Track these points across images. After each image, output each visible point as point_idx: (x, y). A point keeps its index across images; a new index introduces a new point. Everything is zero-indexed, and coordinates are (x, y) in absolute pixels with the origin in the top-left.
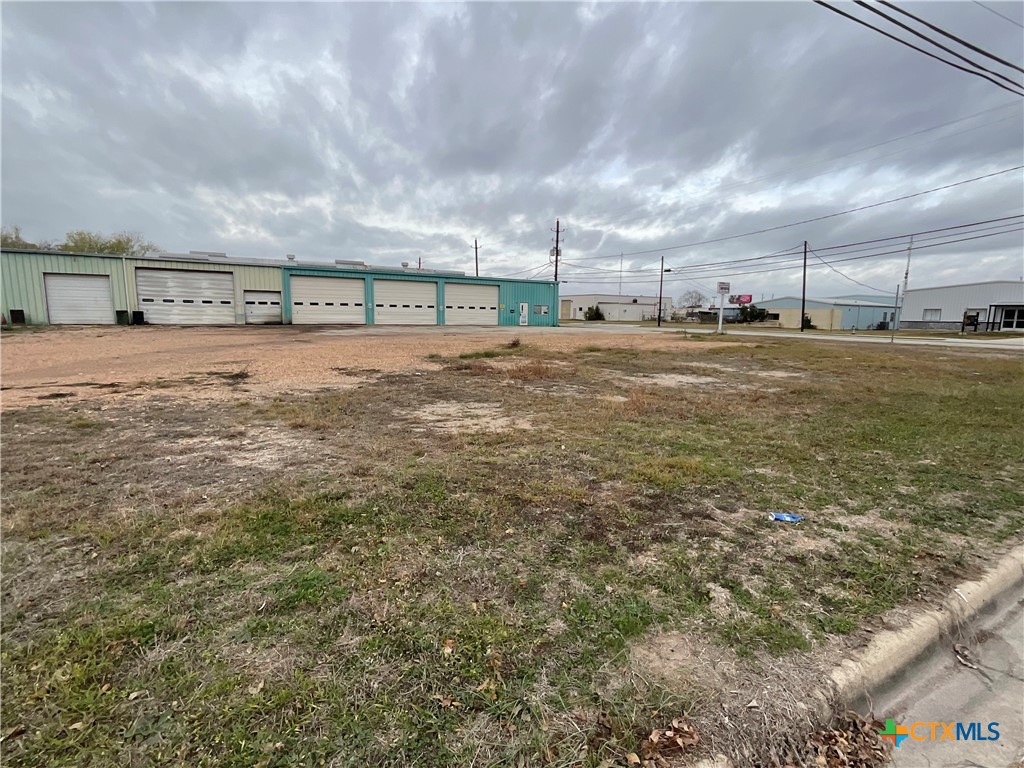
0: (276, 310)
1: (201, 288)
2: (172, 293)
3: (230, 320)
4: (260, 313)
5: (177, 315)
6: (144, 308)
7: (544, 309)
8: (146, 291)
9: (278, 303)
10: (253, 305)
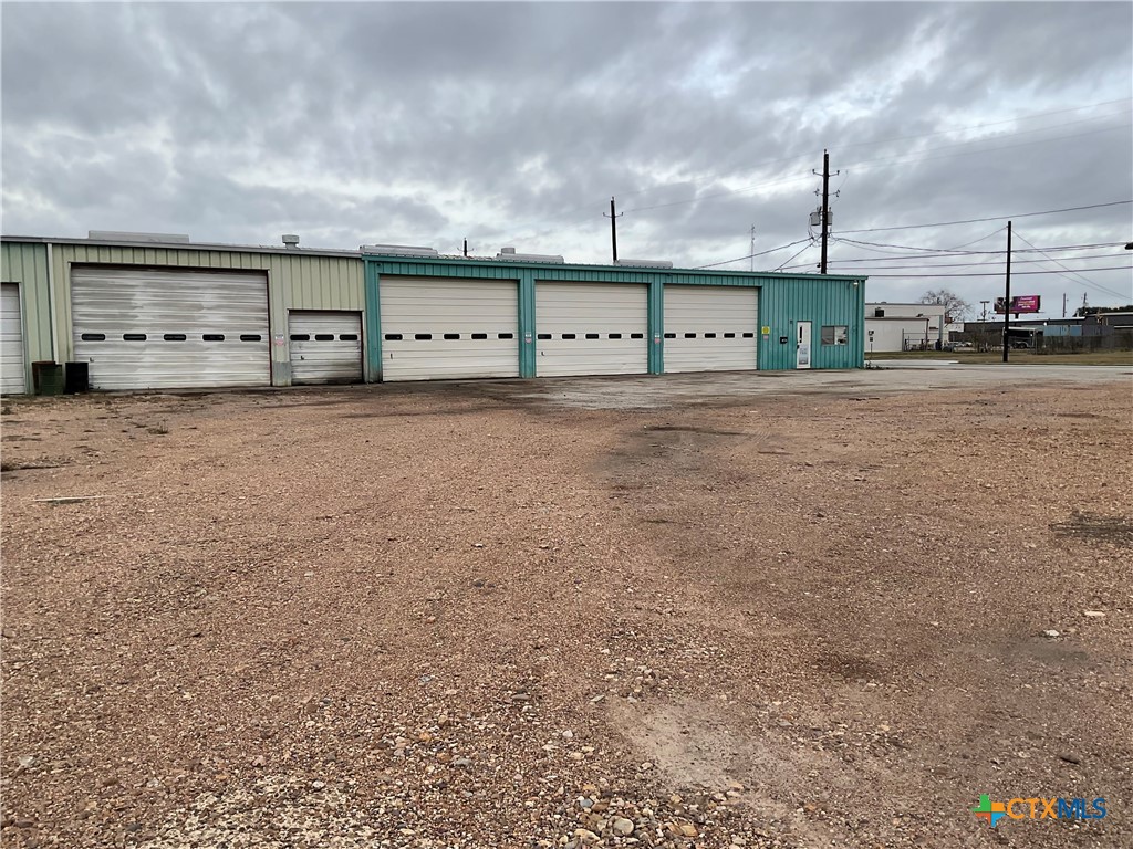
0: (350, 352)
1: (201, 308)
2: (141, 319)
3: (260, 376)
4: (320, 359)
5: (150, 368)
6: (85, 353)
7: (839, 333)
8: (92, 316)
9: (353, 338)
10: (304, 343)
